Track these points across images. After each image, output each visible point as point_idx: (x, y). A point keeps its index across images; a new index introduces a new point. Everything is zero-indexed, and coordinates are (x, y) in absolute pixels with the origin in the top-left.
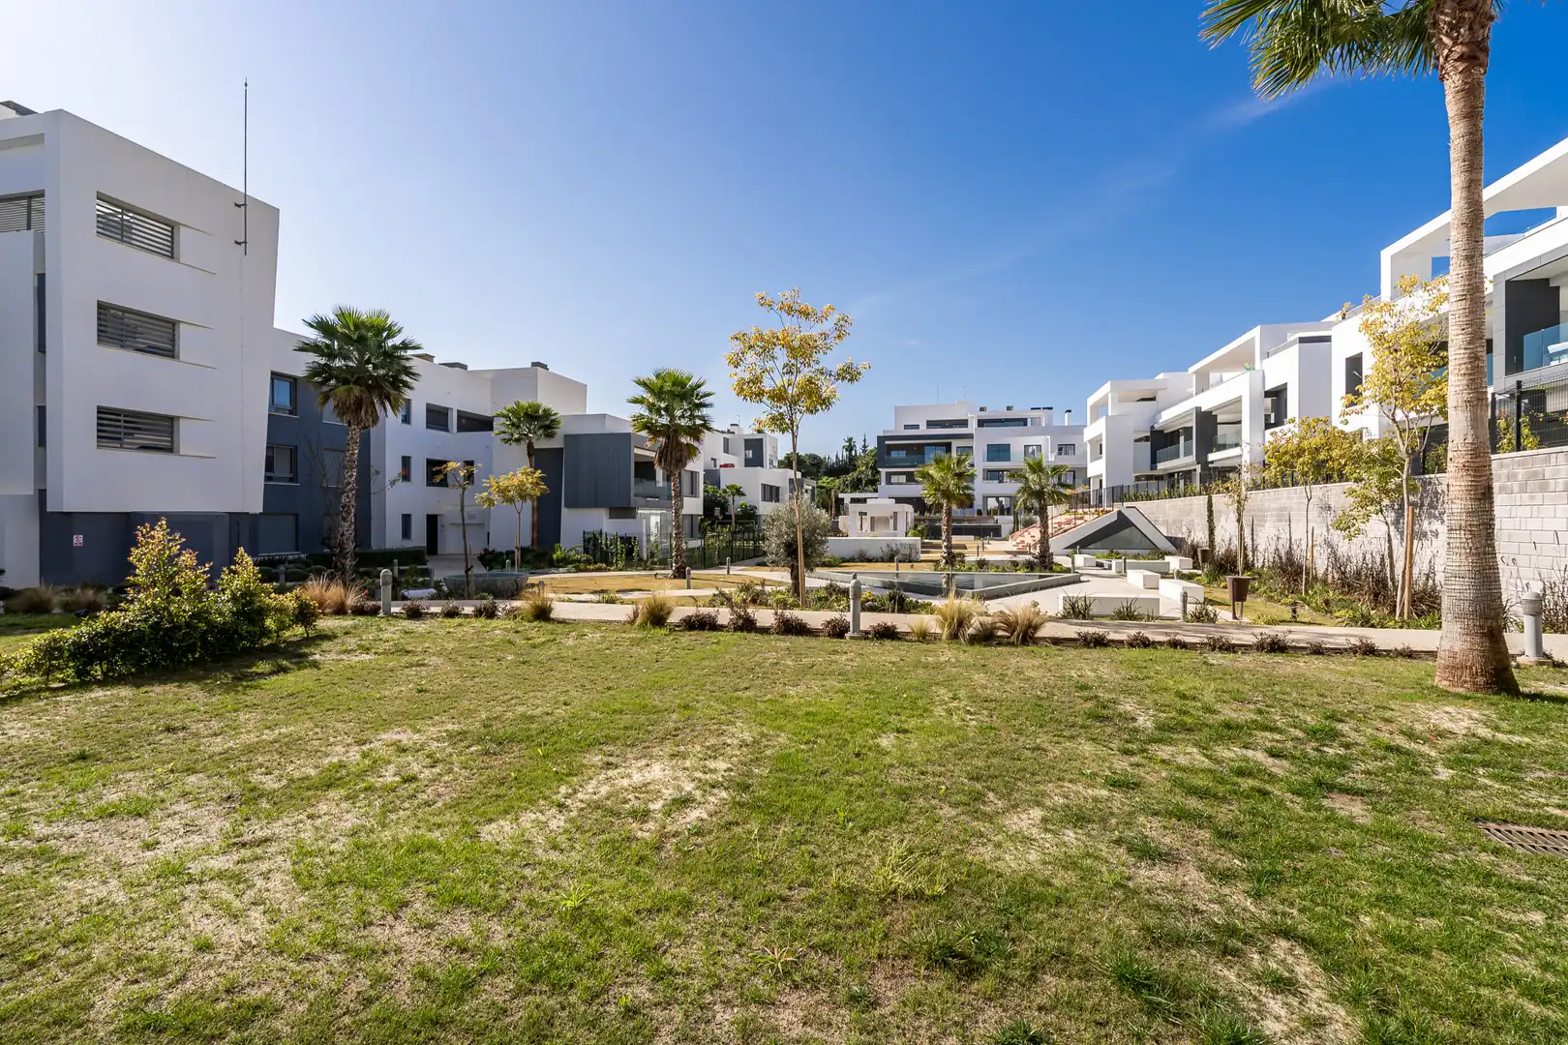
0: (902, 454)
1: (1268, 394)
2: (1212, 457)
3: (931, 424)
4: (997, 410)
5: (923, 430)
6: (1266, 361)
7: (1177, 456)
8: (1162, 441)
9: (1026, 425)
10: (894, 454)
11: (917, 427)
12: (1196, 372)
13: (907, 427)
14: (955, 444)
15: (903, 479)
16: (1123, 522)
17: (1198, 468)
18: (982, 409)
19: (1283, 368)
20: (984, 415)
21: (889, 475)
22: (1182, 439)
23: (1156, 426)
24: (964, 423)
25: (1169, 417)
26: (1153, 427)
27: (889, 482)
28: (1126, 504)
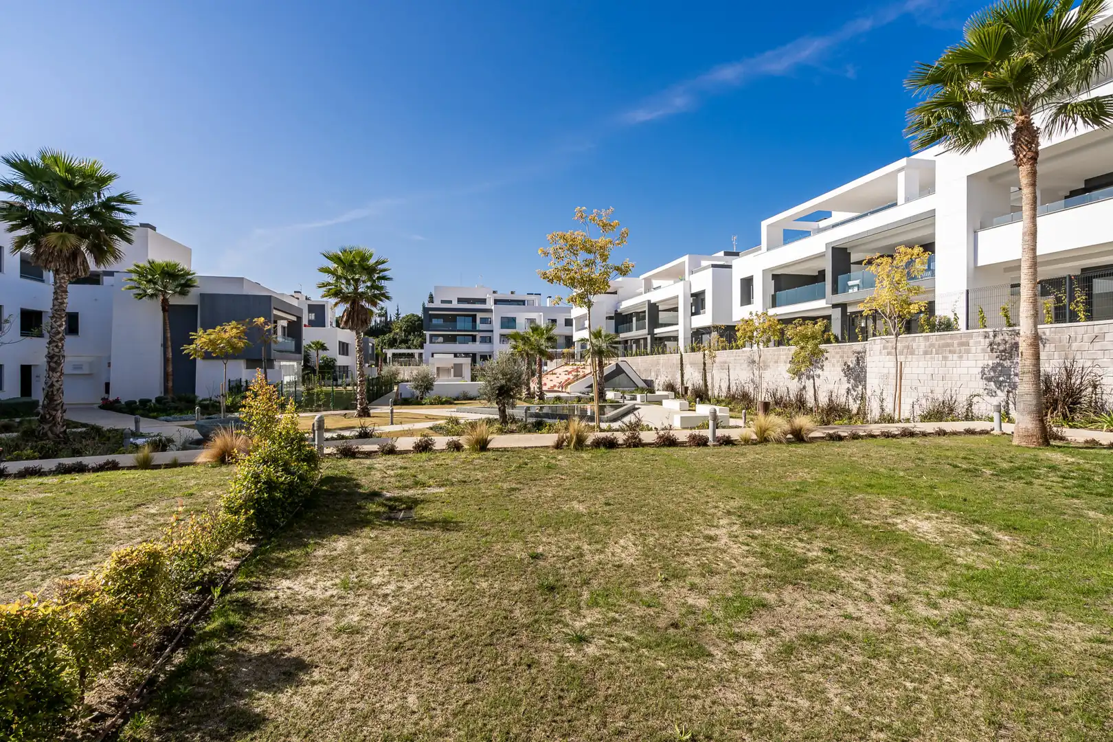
0: (441, 321)
1: (692, 295)
2: (657, 331)
3: (460, 300)
4: (504, 294)
5: (455, 305)
6: (691, 276)
7: (630, 330)
8: (622, 320)
9: (524, 304)
10: (435, 321)
11: (450, 302)
12: (644, 279)
13: (443, 302)
14: (479, 316)
15: (441, 339)
16: (619, 371)
17: (649, 337)
18: (494, 292)
19: (703, 281)
20: (498, 296)
21: (431, 336)
22: (634, 319)
23: (619, 311)
24: (483, 301)
25: (626, 305)
26: (616, 311)
27: (431, 342)
28: (620, 359)
